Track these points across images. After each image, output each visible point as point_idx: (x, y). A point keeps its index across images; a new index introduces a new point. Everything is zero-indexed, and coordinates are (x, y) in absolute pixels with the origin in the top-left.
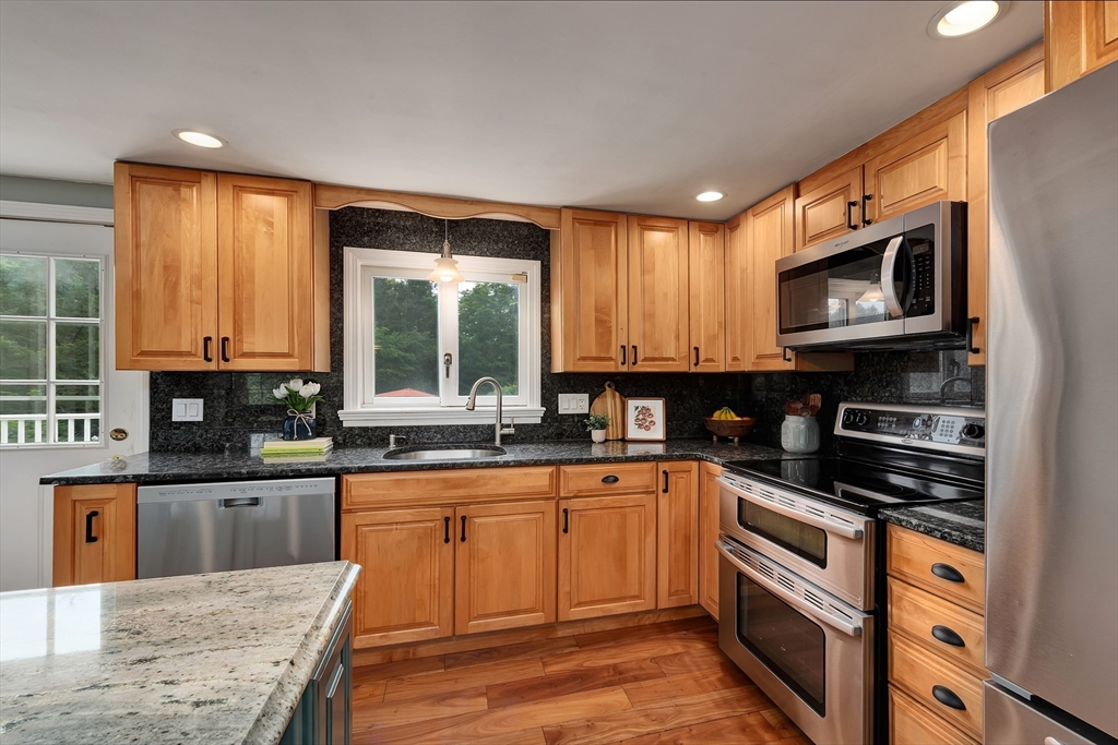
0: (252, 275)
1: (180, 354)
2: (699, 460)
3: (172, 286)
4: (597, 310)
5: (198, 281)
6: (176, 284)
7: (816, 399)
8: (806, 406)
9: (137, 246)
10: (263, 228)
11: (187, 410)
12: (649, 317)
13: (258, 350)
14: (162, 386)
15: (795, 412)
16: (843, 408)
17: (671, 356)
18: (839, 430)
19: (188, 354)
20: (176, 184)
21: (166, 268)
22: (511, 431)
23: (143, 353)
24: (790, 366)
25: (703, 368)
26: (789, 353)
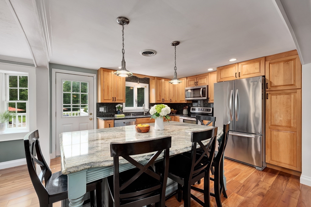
0: (118, 87)
1: (109, 100)
2: (174, 116)
3: (108, 89)
4: (159, 93)
5: (111, 88)
6: (109, 88)
7: (187, 107)
8: (186, 108)
9: (104, 82)
10: (120, 79)
11: (102, 109)
12: (165, 94)
13: (119, 99)
14: (98, 105)
15: (185, 109)
16: (191, 108)
17: (168, 101)
18: (191, 111)
19: (110, 100)
20: (109, 72)
21: (107, 86)
22: (146, 113)
23: (104, 100)
24: (186, 102)
25: (172, 102)
26: (186, 101)
